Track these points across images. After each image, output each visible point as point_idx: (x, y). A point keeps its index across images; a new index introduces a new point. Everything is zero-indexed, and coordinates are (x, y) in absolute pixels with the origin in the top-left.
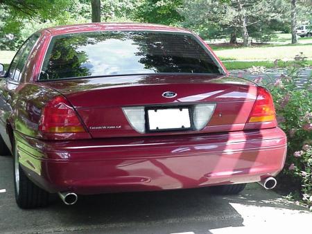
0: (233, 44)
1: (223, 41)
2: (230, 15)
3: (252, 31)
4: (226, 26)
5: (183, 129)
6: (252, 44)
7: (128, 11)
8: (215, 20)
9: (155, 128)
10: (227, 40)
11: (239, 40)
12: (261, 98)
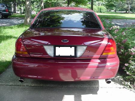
0: (126, 13)
1: (124, 12)
2: (126, 6)
3: (131, 10)
4: (125, 9)
5: (71, 56)
6: (131, 13)
7: (104, 4)
8: (123, 7)
9: (58, 55)
10: (125, 12)
11: (128, 12)
12: (110, 43)
